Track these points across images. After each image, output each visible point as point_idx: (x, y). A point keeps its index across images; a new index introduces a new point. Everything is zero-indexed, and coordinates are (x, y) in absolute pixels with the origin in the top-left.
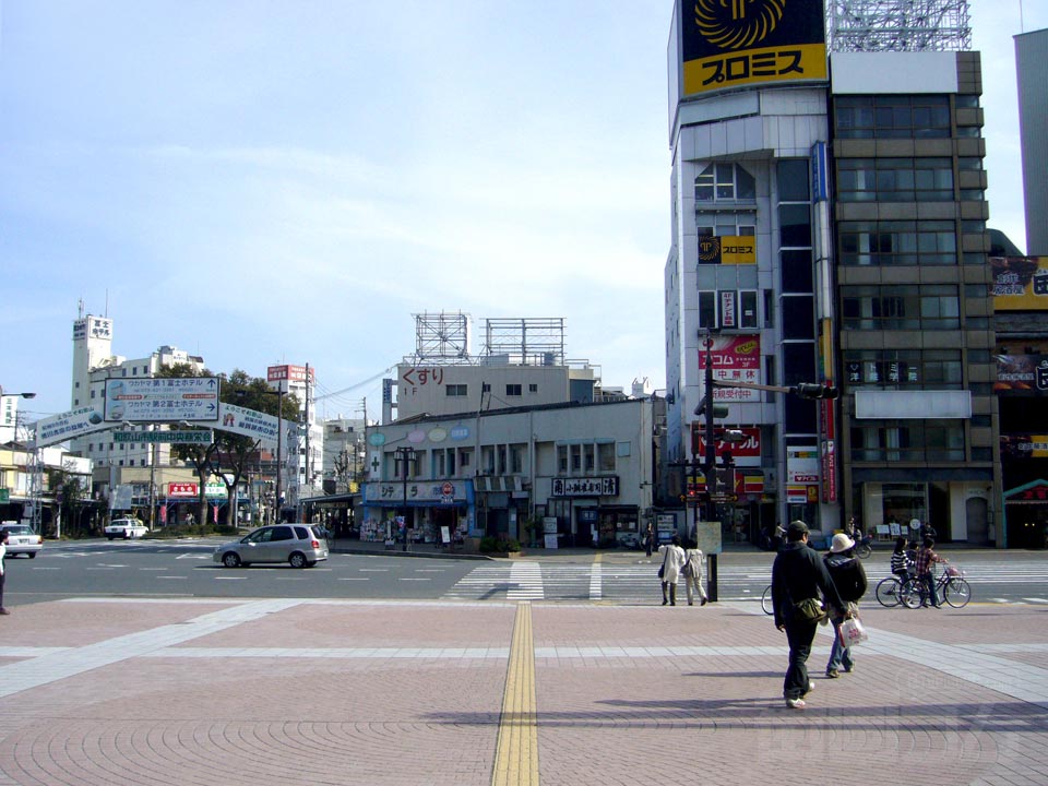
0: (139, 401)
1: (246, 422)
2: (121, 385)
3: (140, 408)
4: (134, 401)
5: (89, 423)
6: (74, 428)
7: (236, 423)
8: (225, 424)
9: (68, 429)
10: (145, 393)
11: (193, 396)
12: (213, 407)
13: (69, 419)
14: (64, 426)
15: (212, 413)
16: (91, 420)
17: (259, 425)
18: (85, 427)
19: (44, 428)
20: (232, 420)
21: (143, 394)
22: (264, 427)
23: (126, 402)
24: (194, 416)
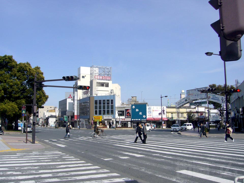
1: (213, 98)
2: (189, 92)
4: (192, 95)
6: (182, 103)
7: (211, 98)
12: (206, 95)
13: (181, 101)
14: (181, 102)
16: (185, 101)
17: (215, 98)
19: (178, 103)
22: (216, 99)
23: (190, 95)
24: (202, 97)
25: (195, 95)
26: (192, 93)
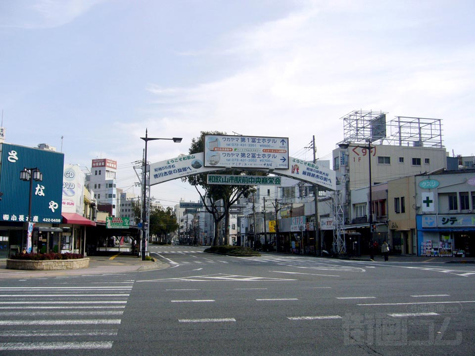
0: (230, 153)
1: (307, 171)
2: (217, 140)
3: (231, 158)
4: (227, 153)
5: (191, 168)
6: (180, 171)
7: (300, 171)
8: (293, 172)
9: (175, 171)
10: (235, 147)
11: (270, 151)
12: (285, 160)
13: (174, 163)
14: (172, 169)
15: (284, 163)
16: (192, 166)
17: (316, 174)
18: (188, 170)
19: (157, 170)
20: (298, 169)
21: (233, 148)
22: (320, 175)
23: (221, 153)
24: (271, 165)
25: (243, 155)
26: (229, 145)
